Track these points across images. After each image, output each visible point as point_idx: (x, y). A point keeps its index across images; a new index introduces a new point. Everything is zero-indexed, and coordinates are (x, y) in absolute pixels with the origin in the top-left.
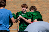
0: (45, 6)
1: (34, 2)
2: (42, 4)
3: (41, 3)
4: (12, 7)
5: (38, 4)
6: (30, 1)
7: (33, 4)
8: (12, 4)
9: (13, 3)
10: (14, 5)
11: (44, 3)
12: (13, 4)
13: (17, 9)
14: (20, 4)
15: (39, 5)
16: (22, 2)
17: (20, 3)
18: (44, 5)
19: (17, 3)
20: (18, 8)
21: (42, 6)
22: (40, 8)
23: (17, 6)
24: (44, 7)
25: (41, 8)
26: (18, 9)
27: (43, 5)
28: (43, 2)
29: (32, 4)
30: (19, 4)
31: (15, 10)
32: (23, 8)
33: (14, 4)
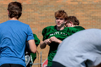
0: (97, 15)
1: (74, 6)
2: (91, 10)
3: (89, 9)
4: (29, 17)
5: (83, 11)
6: (66, 5)
7: (72, 11)
8: (29, 11)
9: (32, 9)
10: (33, 14)
11: (95, 9)
12: (31, 11)
13: (40, 22)
14: (46, 11)
15: (84, 13)
16: (49, 6)
17: (46, 9)
18: (95, 12)
19: (40, 9)
20: (41, 20)
21: (92, 15)
22: (87, 18)
23: (40, 15)
24: (95, 18)
25: (89, 18)
26: (42, 22)
27: (93, 12)
28: (94, 7)
29: (70, 10)
30: (43, 11)
31: (35, 23)
32: (58, 19)
33: (33, 11)
